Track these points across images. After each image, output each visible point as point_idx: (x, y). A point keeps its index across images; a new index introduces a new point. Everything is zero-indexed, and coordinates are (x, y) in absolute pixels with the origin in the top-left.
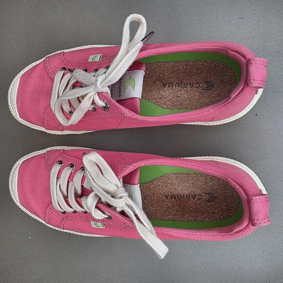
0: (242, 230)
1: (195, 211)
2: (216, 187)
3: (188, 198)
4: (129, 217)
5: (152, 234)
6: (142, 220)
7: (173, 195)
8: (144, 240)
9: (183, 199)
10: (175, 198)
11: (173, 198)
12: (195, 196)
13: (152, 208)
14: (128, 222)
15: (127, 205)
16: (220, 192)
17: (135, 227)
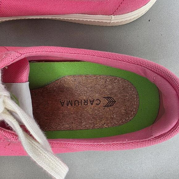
0: (166, 133)
1: (93, 118)
2: (115, 91)
3: (86, 103)
4: (12, 130)
5: (47, 150)
6: (32, 132)
7: (69, 101)
8: (35, 162)
9: (80, 105)
10: (72, 105)
11: (70, 105)
12: (93, 101)
13: (46, 118)
14: (8, 136)
15: (8, 110)
16: (119, 96)
17: (20, 143)
